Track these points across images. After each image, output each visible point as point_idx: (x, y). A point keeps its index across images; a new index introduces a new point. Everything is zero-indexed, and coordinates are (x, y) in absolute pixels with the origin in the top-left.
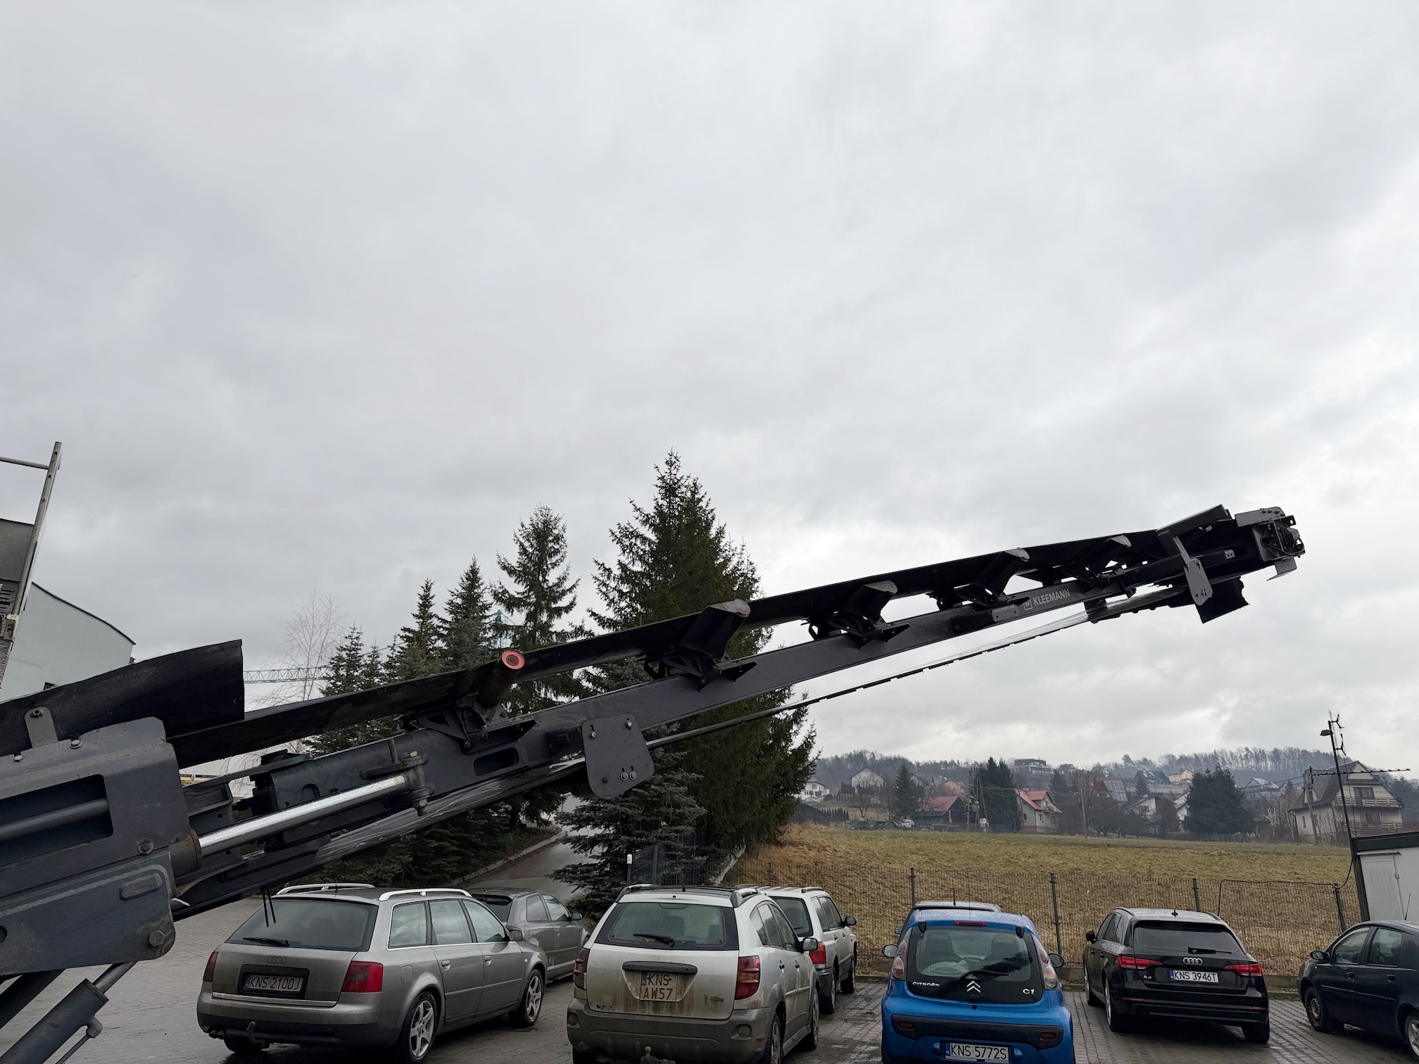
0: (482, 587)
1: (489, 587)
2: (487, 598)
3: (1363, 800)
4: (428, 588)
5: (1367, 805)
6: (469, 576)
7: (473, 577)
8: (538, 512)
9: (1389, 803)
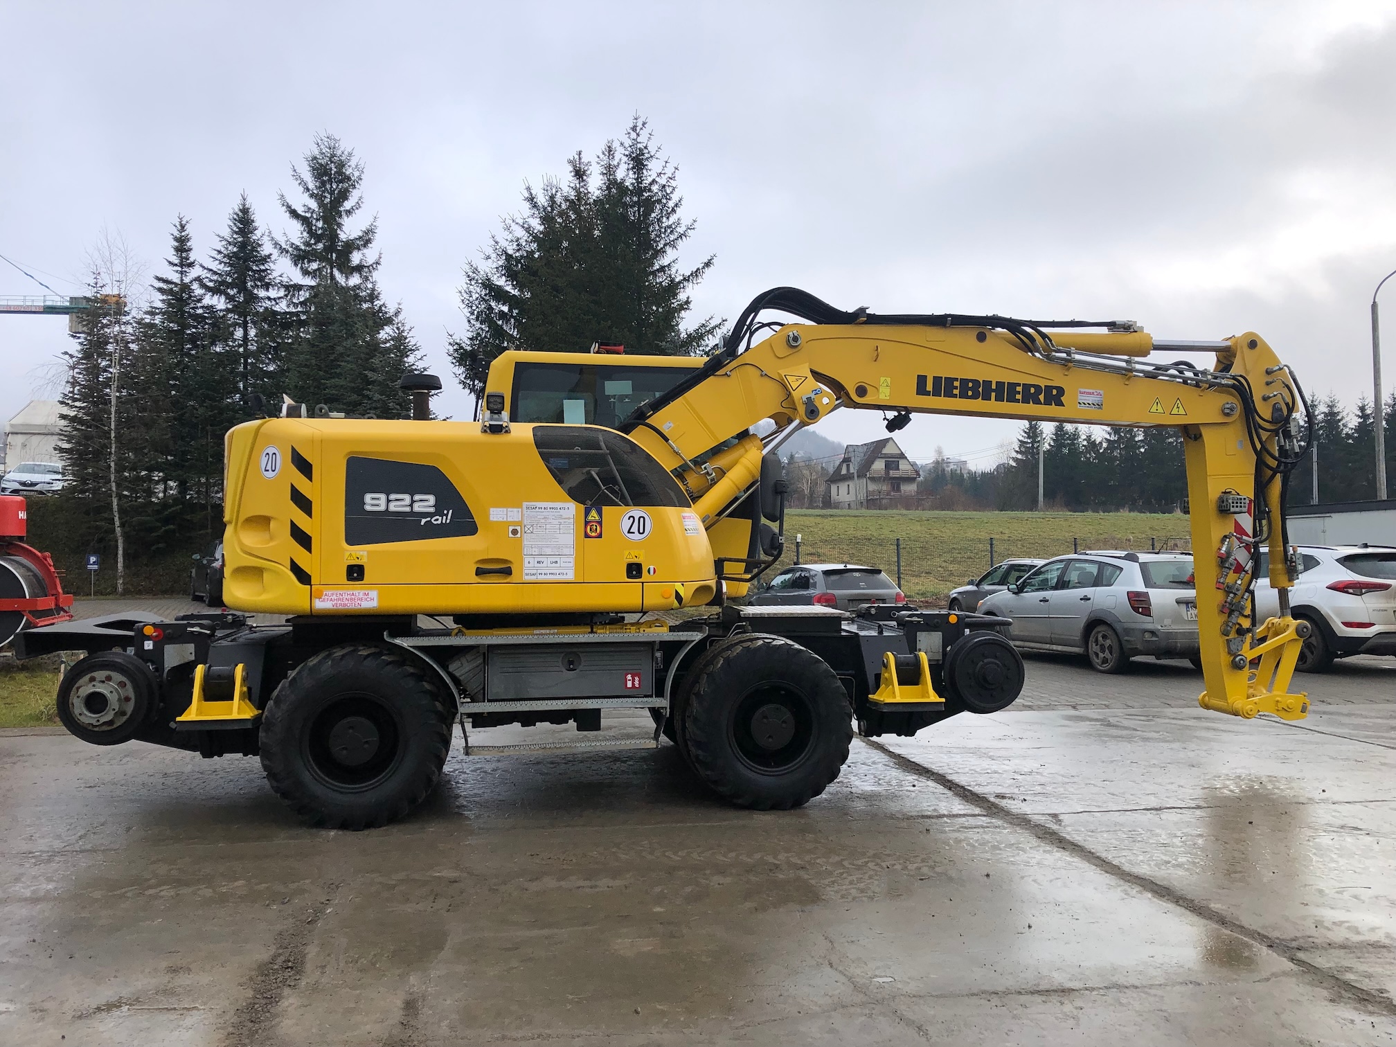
0: (258, 233)
1: (267, 234)
2: (267, 249)
3: (891, 472)
4: (183, 227)
5: (894, 476)
6: (238, 215)
7: (244, 221)
8: (319, 141)
9: (909, 474)
